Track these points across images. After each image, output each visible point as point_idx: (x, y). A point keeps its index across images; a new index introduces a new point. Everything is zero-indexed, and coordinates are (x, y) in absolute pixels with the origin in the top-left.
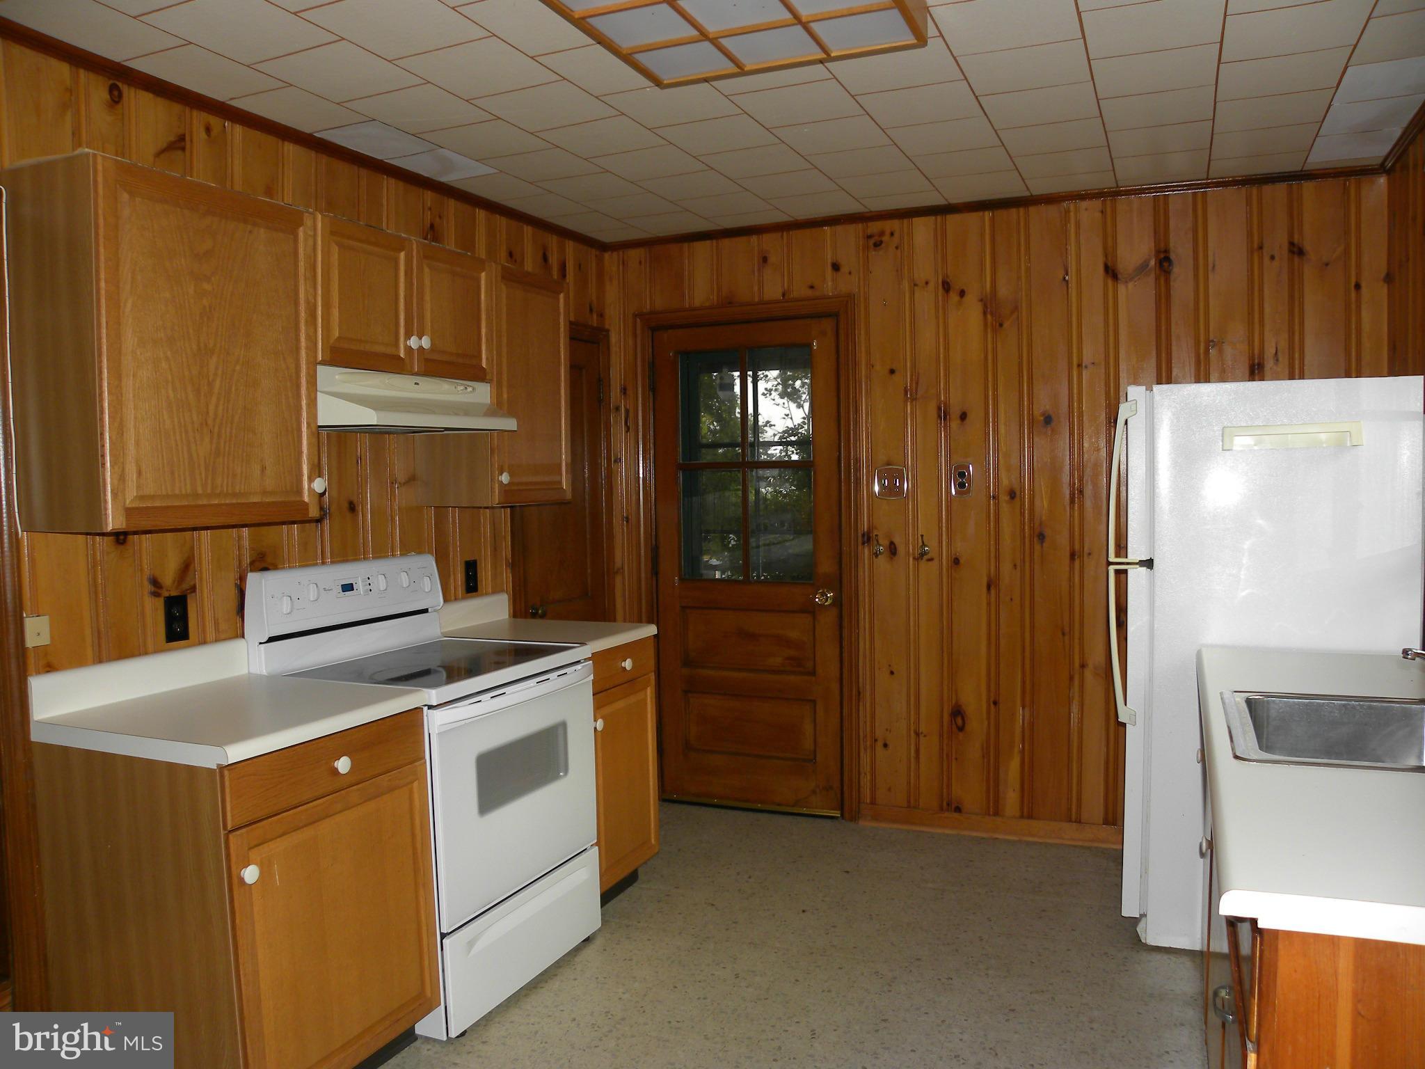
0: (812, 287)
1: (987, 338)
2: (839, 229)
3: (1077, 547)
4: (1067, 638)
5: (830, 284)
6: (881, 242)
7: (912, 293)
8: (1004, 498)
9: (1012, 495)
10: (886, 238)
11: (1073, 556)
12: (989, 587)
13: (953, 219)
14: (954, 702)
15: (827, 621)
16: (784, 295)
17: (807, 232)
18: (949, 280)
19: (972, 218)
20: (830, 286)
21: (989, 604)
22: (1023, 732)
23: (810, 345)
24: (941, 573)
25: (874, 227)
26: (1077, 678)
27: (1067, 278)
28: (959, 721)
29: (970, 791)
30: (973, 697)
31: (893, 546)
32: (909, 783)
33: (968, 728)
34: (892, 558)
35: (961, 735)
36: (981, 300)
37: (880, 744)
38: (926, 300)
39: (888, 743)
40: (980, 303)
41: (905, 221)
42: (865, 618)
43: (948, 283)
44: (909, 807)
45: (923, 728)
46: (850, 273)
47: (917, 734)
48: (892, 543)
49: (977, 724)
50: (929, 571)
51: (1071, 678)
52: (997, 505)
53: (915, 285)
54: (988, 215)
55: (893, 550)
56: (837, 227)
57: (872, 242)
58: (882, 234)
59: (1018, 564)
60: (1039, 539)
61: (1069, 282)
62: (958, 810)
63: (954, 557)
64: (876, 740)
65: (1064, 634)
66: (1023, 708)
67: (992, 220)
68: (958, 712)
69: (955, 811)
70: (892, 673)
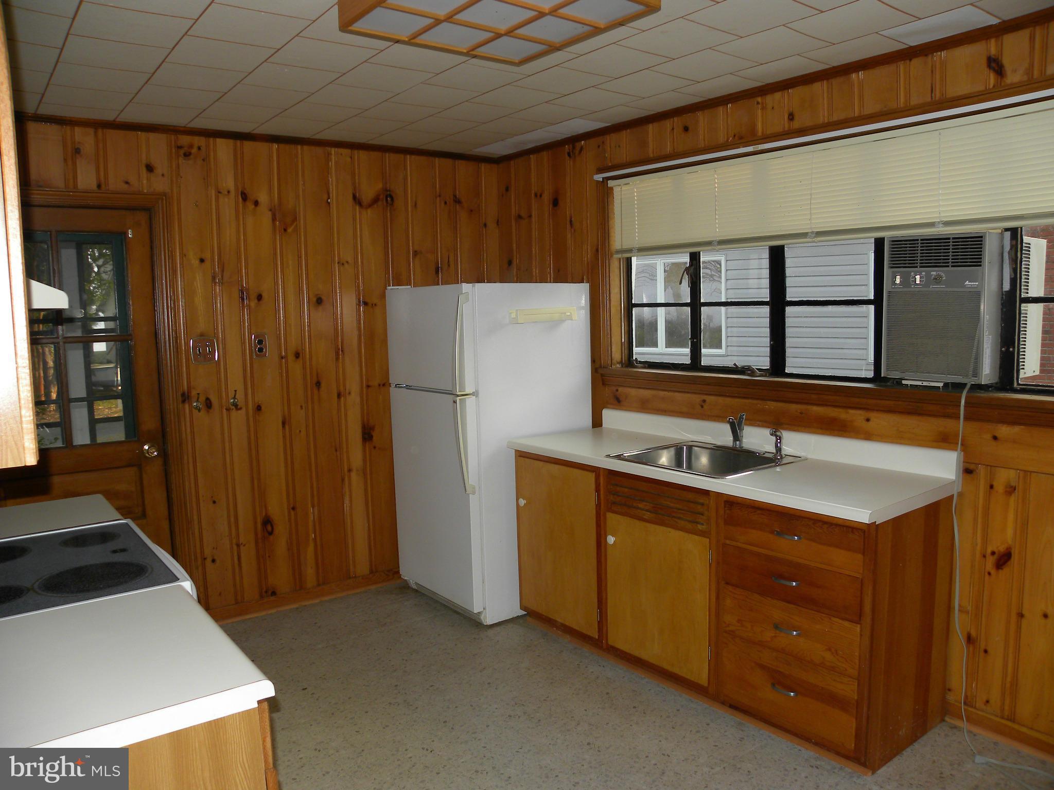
0: (127, 183)
1: (275, 239)
2: (152, 136)
3: (342, 388)
4: (338, 453)
5: (145, 182)
6: (190, 154)
7: (217, 198)
8: (291, 357)
9: (297, 355)
10: (194, 151)
11: (339, 396)
12: (284, 423)
13: (248, 145)
14: (264, 514)
15: (153, 472)
16: (99, 186)
17: (121, 133)
18: (246, 192)
19: (262, 147)
20: (146, 184)
21: (284, 437)
22: (314, 526)
23: (126, 234)
24: (248, 420)
25: (185, 140)
26: (346, 479)
27: (329, 200)
28: (269, 528)
29: (281, 577)
30: (276, 507)
31: (208, 402)
32: (235, 585)
33: (276, 531)
34: (208, 412)
35: (271, 537)
36: (271, 210)
37: (209, 560)
38: (228, 205)
39: (215, 558)
40: (270, 213)
41: (211, 140)
42: (188, 462)
43: (245, 194)
44: (237, 603)
45: (242, 540)
46: (163, 175)
47: (238, 545)
48: (208, 399)
49: (281, 529)
50: (238, 417)
51: (343, 480)
52: (287, 362)
53: (219, 192)
54: (275, 146)
55: (209, 404)
56: (150, 133)
57: (182, 152)
58: (191, 146)
59: (303, 405)
60: (317, 385)
61: (331, 204)
62: (274, 593)
63: (257, 404)
64: (205, 559)
65: (336, 450)
66: (313, 508)
67: (278, 150)
68: (267, 522)
69: (272, 595)
70: (214, 502)
